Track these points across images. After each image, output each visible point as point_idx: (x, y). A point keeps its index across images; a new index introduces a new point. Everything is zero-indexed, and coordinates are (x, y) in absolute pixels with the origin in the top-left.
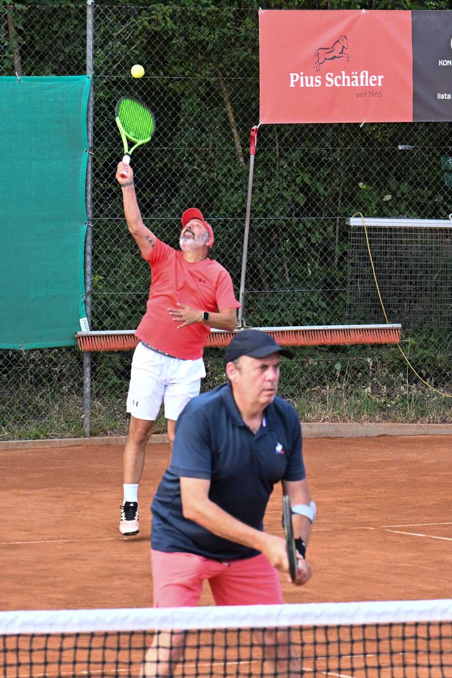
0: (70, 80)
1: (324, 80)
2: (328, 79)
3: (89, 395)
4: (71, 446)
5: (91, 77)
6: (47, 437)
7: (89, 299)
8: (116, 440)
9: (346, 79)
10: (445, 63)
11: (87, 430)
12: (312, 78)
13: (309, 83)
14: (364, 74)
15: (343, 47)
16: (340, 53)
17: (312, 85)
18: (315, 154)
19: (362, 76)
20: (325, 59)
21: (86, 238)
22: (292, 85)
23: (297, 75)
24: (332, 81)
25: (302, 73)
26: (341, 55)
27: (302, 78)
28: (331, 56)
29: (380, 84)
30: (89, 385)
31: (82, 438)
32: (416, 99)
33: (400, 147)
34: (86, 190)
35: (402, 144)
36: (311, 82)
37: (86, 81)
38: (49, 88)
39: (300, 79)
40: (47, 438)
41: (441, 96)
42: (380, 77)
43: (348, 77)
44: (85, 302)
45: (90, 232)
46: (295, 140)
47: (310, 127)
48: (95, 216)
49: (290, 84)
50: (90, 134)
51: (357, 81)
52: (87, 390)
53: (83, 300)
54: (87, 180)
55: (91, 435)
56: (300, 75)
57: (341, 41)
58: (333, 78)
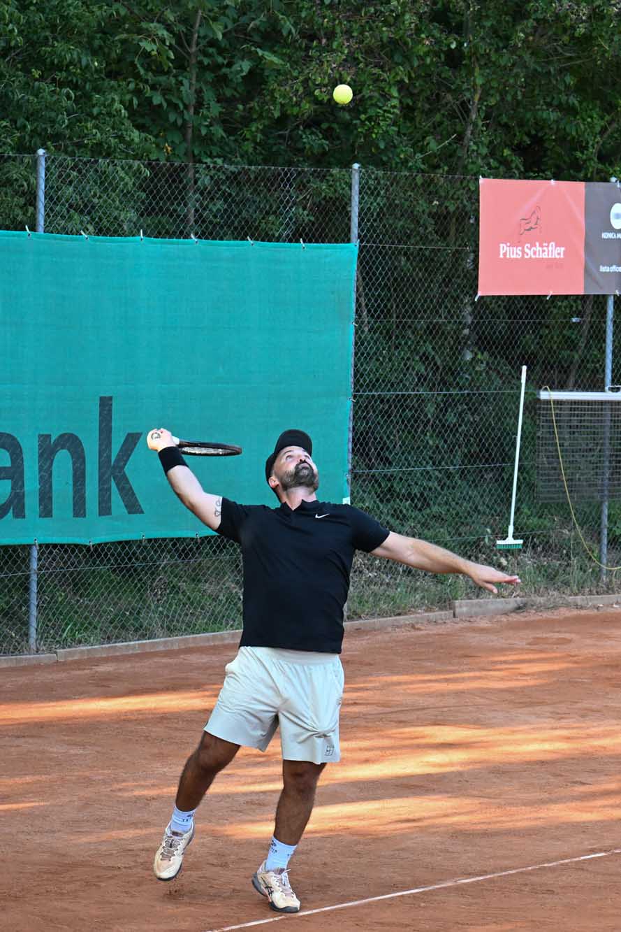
1: (523, 252)
2: (526, 250)
5: (356, 246)
7: (350, 478)
9: (539, 251)
12: (515, 249)
14: (552, 245)
15: (537, 218)
16: (535, 224)
17: (515, 256)
19: (550, 248)
20: (525, 230)
22: (501, 256)
23: (505, 245)
25: (508, 244)
26: (536, 226)
28: (529, 226)
29: (562, 256)
32: (586, 271)
33: (574, 320)
35: (575, 317)
36: (514, 253)
37: (351, 249)
39: (507, 250)
41: (603, 269)
42: (563, 249)
43: (541, 249)
44: (348, 480)
45: (352, 408)
49: (499, 254)
51: (546, 253)
53: (345, 478)
56: (507, 246)
57: (536, 212)
58: (530, 249)
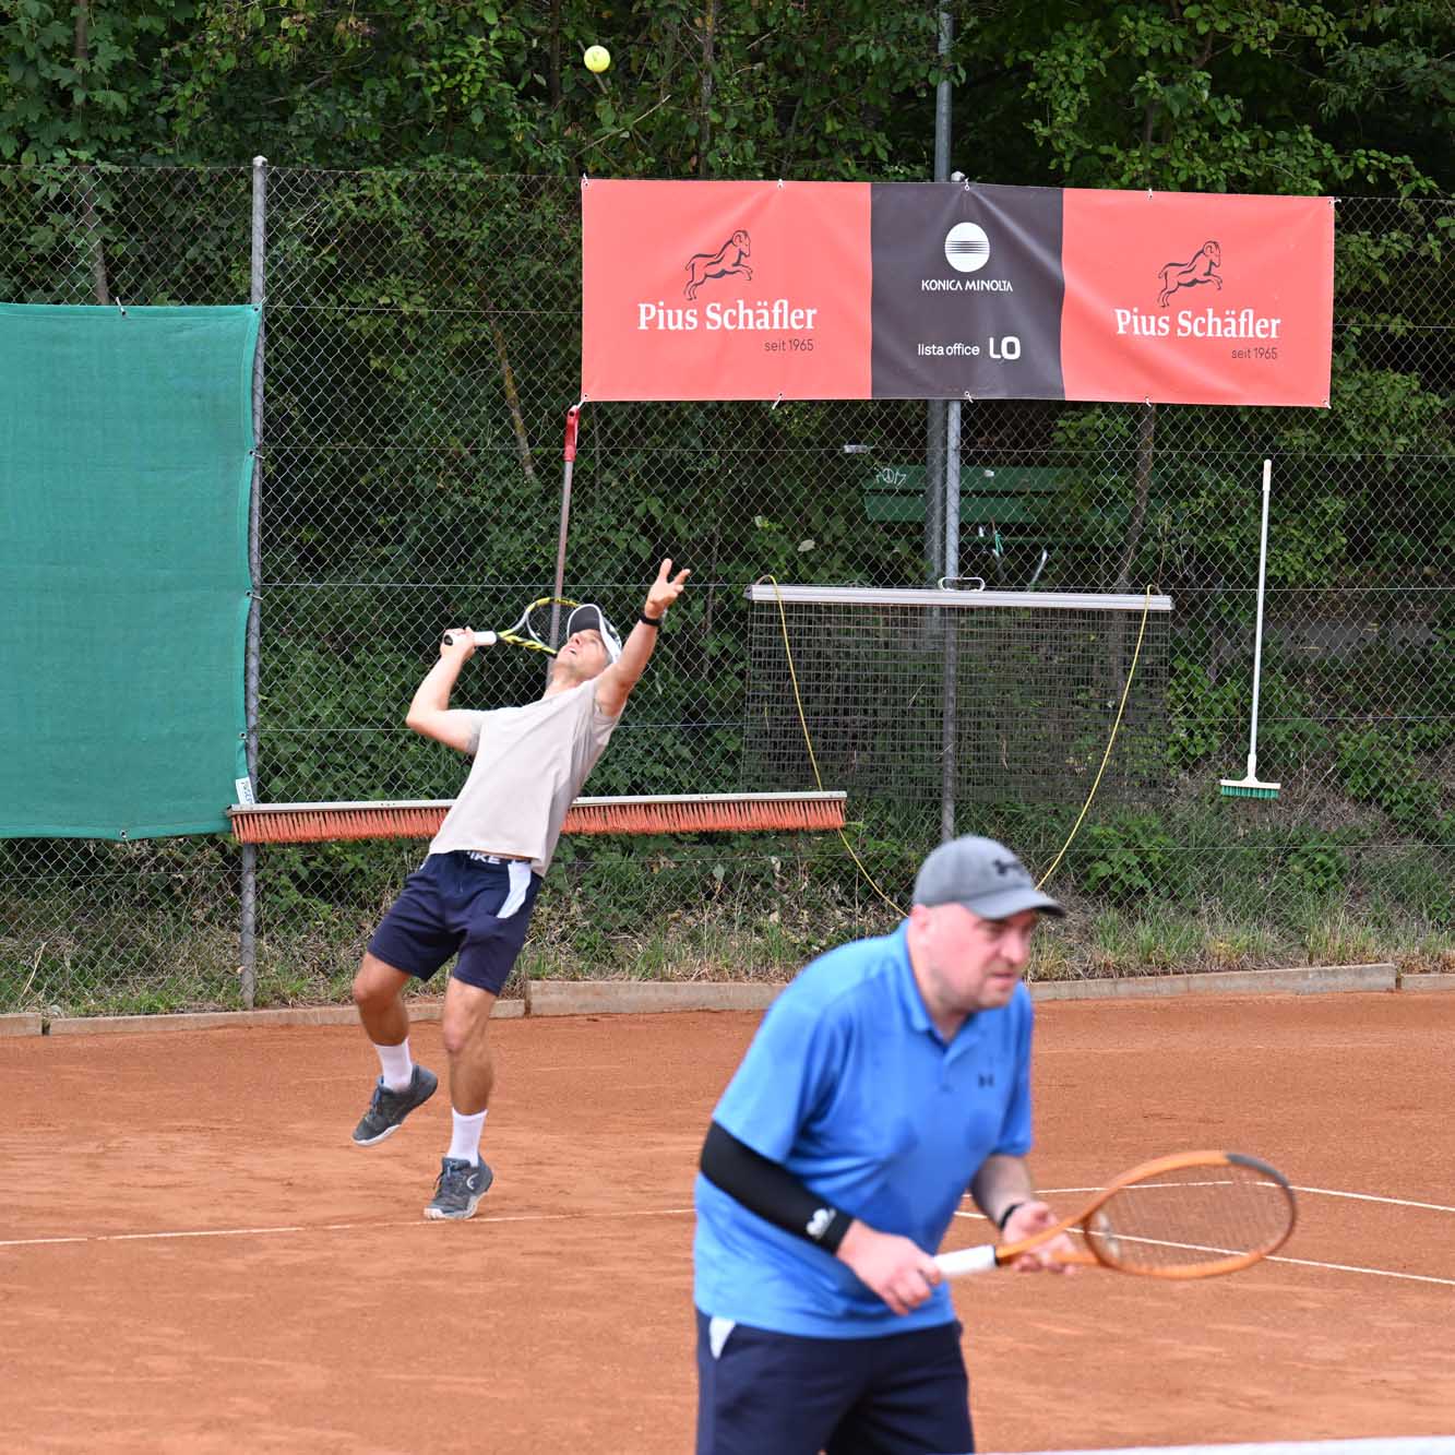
0: (219, 315)
1: (702, 318)
2: (710, 314)
3: (252, 929)
4: (219, 1028)
5: (260, 309)
6: (172, 1009)
7: (253, 743)
8: (305, 1015)
9: (746, 316)
10: (933, 285)
11: (249, 996)
12: (680, 312)
13: (675, 323)
14: (781, 306)
15: (741, 253)
16: (735, 265)
17: (680, 326)
18: (670, 461)
19: (776, 311)
20: (706, 276)
21: (248, 621)
22: (643, 326)
23: (652, 308)
24: (718, 319)
25: (661, 304)
26: (738, 268)
27: (661, 312)
28: (718, 269)
29: (810, 325)
30: (252, 909)
31: (239, 1013)
32: (878, 354)
33: (848, 449)
34: (250, 529)
35: (850, 443)
36: (679, 320)
37: (249, 317)
38: (180, 329)
39: (657, 314)
40: (172, 1012)
41: (926, 350)
42: (811, 313)
43: (750, 312)
44: (247, 747)
45: (256, 611)
46: (632, 433)
47: (663, 407)
48: (266, 581)
49: (639, 324)
50: (258, 418)
51: (766, 319)
52: (250, 919)
53: (241, 743)
54: (251, 510)
55: (255, 1005)
56: (658, 307)
57: (737, 242)
58: (721, 313)
